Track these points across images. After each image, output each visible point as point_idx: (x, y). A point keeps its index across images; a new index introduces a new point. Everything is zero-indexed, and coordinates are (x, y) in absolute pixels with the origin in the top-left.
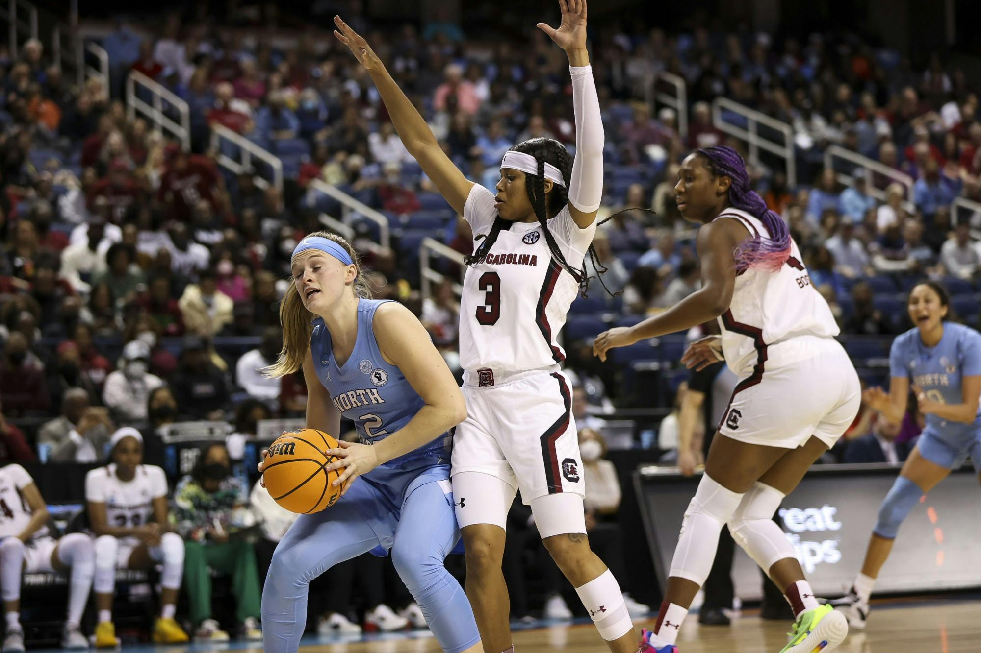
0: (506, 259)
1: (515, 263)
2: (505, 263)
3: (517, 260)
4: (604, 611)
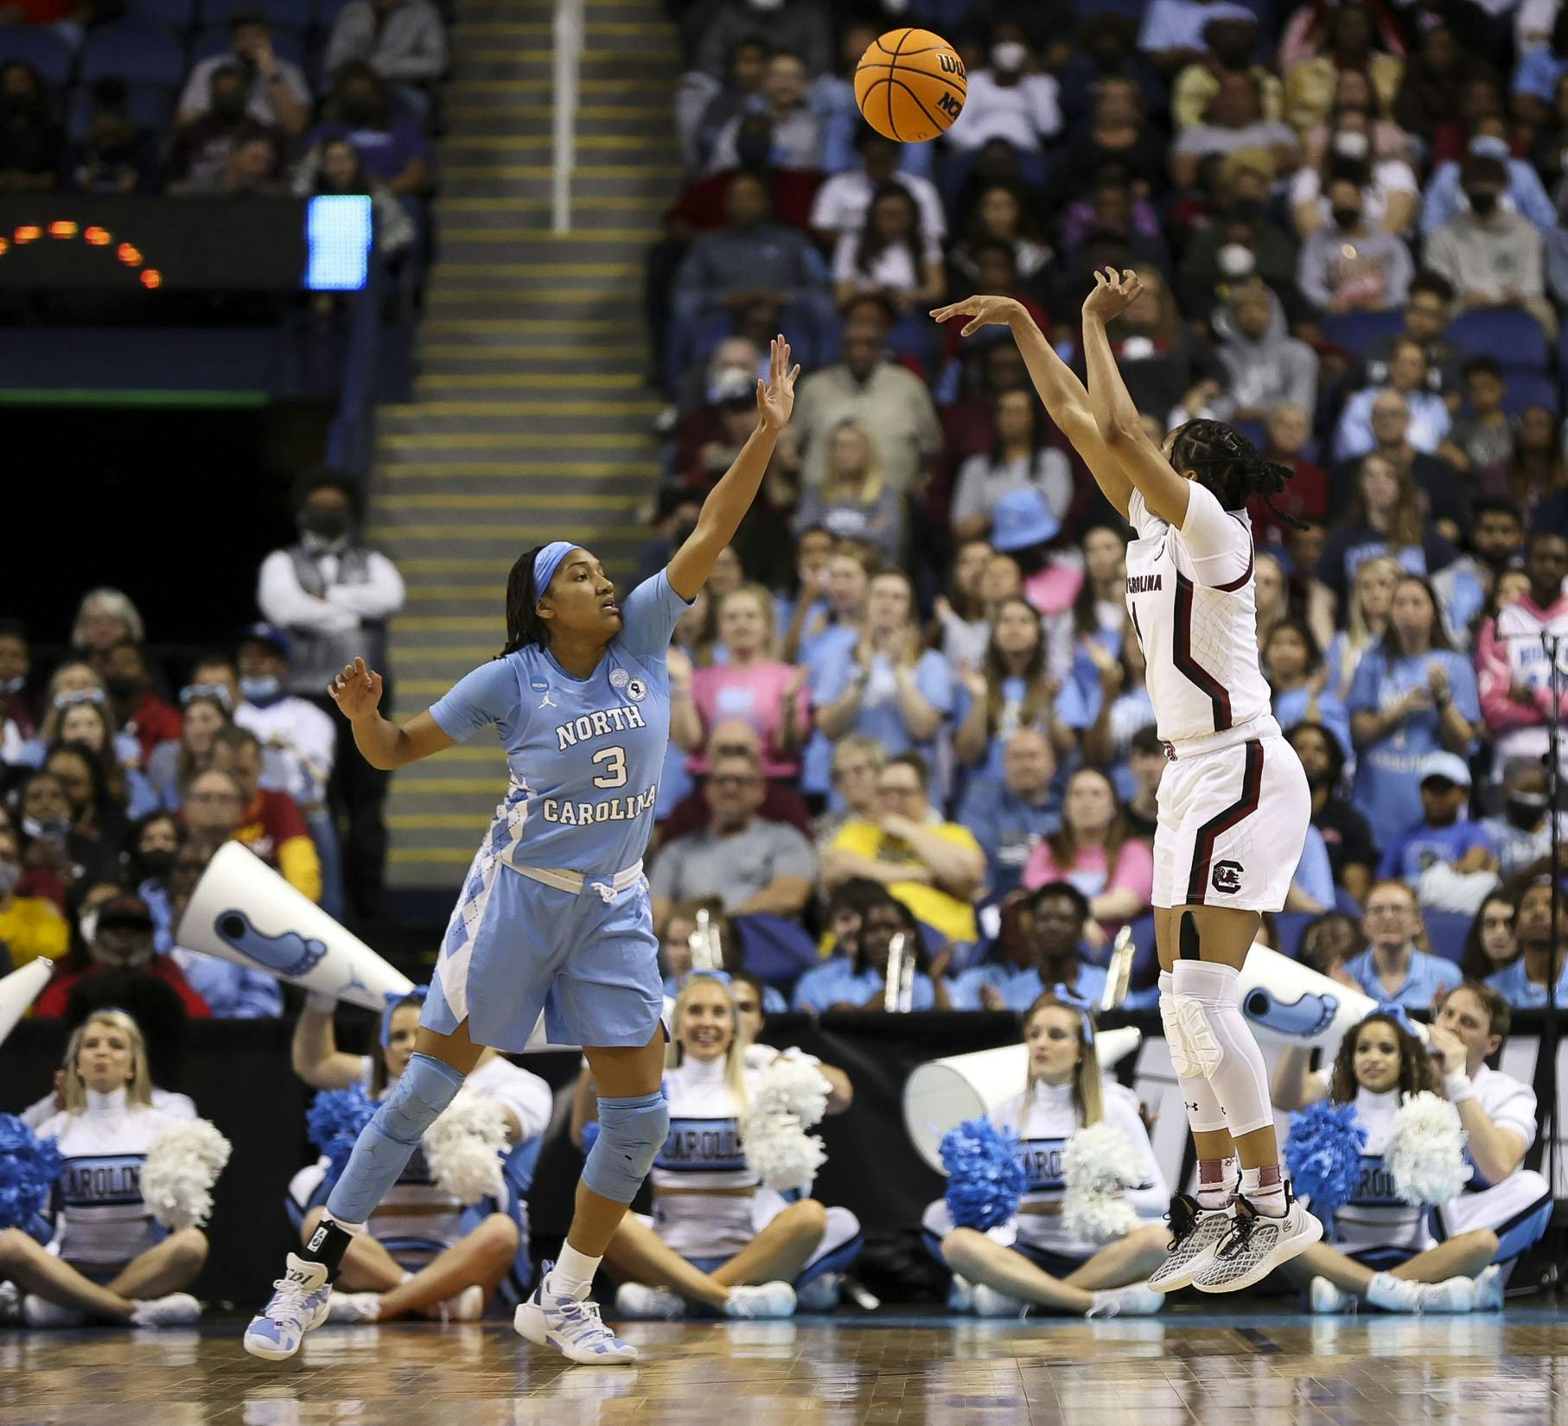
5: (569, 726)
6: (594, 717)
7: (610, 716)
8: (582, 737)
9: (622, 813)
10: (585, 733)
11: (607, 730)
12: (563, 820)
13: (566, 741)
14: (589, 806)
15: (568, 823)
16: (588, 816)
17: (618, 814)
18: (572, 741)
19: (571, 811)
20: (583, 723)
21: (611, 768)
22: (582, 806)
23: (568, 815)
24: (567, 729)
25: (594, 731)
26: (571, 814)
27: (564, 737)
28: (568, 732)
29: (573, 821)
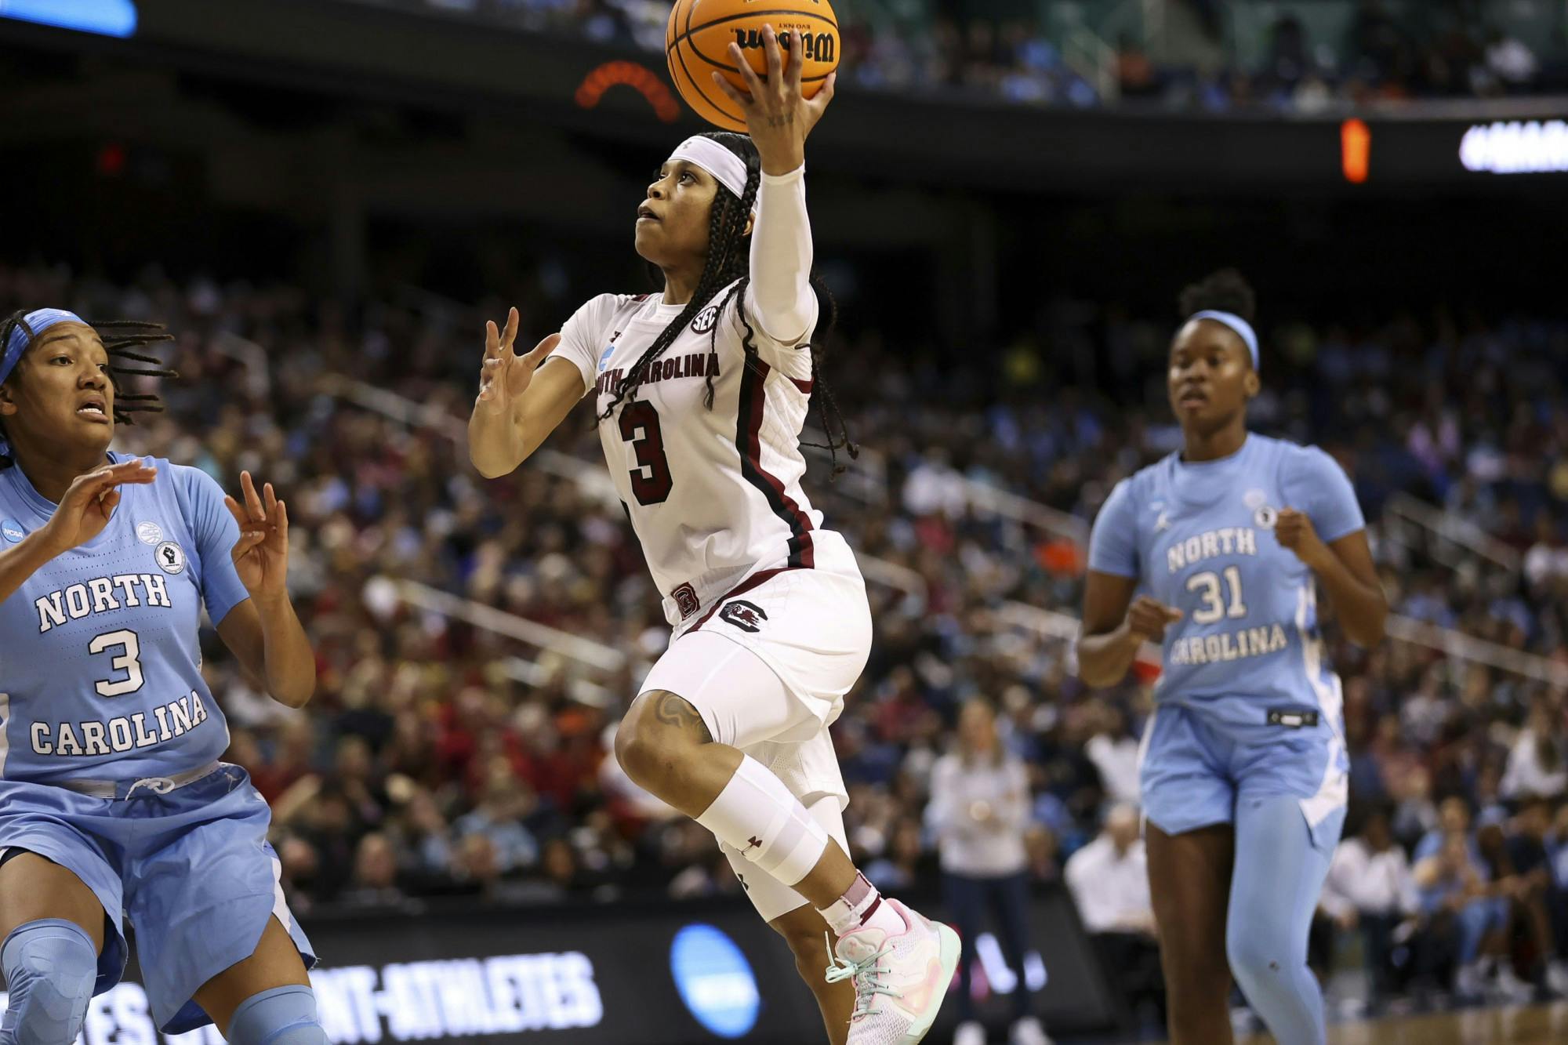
0: (662, 371)
1: (678, 375)
2: (662, 379)
3: (682, 369)
4: (758, 844)
5: (56, 597)
6: (94, 585)
7: (117, 584)
8: (75, 613)
9: (152, 734)
10: (79, 607)
11: (113, 604)
12: (61, 751)
13: (50, 619)
14: (97, 725)
15: (70, 754)
16: (99, 740)
17: (147, 736)
18: (59, 618)
19: (71, 736)
20: (78, 592)
21: (119, 663)
22: (87, 727)
23: (67, 742)
24: (51, 601)
25: (92, 605)
26: (72, 741)
27: (47, 613)
28: (54, 607)
29: (76, 750)
